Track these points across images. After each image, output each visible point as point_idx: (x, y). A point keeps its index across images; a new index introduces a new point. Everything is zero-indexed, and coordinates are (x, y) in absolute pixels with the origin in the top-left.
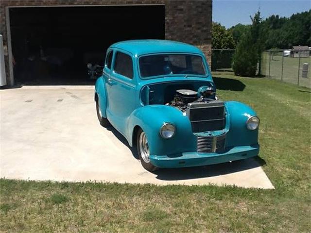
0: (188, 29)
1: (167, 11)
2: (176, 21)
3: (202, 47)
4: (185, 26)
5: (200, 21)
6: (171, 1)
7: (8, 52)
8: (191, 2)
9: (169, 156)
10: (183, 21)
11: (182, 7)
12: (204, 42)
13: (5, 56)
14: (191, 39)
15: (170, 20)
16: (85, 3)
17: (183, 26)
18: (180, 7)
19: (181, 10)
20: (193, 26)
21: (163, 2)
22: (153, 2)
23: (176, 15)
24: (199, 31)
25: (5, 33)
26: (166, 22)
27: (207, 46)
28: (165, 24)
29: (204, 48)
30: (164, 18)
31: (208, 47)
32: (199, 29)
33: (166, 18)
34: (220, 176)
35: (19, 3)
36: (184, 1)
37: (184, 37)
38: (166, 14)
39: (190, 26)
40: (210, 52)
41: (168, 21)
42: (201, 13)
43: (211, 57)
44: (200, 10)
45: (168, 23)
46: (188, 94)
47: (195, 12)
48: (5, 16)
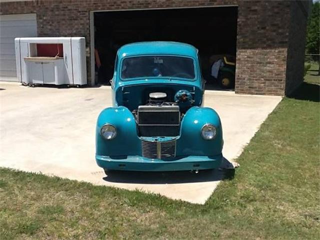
0: (262, 31)
1: (240, 12)
2: (249, 22)
3: (277, 51)
4: (258, 28)
5: (276, 23)
6: (245, 2)
7: (90, 53)
8: (266, 2)
9: (112, 157)
10: (257, 22)
11: (256, 8)
12: (279, 46)
13: (87, 57)
14: (265, 43)
15: (243, 22)
16: (158, 6)
17: (256, 27)
18: (253, 8)
19: (255, 11)
20: (267, 28)
21: (236, 2)
22: (225, 3)
23: (249, 16)
24: (274, 34)
25: (88, 35)
26: (238, 23)
27: (283, 49)
28: (238, 26)
29: (279, 52)
30: (237, 20)
31: (283, 51)
32: (274, 31)
33: (238, 20)
34: (167, 184)
35: (101, 7)
36: (258, 2)
37: (257, 40)
38: (238, 15)
39: (264, 28)
40: (285, 57)
41: (240, 22)
42: (278, 13)
43: (285, 62)
44: (276, 10)
45: (240, 25)
46: (156, 97)
47: (270, 13)
48: (89, 19)
